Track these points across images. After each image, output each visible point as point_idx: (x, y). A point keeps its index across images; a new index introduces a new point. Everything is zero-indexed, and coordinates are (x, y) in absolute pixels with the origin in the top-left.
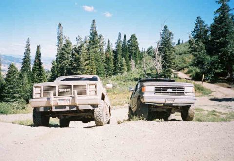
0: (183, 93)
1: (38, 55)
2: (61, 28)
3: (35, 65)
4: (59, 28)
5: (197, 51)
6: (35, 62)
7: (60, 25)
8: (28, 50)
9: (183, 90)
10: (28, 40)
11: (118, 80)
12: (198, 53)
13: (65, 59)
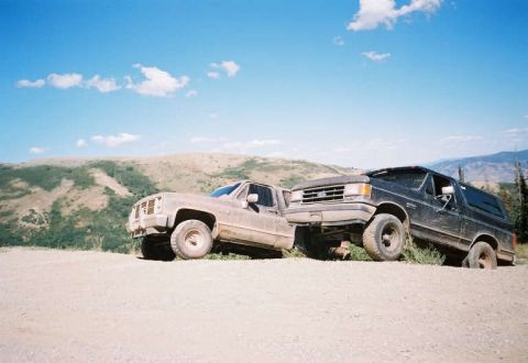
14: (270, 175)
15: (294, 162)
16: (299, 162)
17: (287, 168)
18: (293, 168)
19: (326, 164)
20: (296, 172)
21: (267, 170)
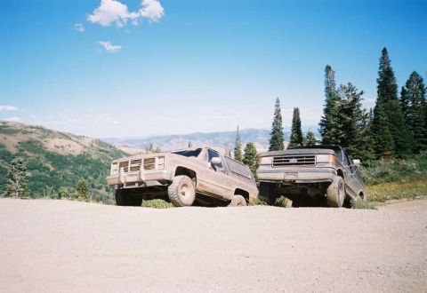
0: (314, 163)
1: (297, 124)
2: (331, 73)
3: (292, 142)
4: (327, 74)
6: (292, 137)
7: (328, 69)
8: (278, 117)
9: (314, 160)
10: (278, 101)
13: (331, 127)
14: (8, 137)
15: (32, 127)
16: (37, 128)
17: (25, 132)
18: (31, 133)
19: (62, 132)
20: (34, 137)
21: (5, 132)
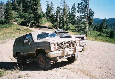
0: (84, 40)
5: (19, 10)
9: (84, 39)
11: (26, 30)
12: (19, 11)
